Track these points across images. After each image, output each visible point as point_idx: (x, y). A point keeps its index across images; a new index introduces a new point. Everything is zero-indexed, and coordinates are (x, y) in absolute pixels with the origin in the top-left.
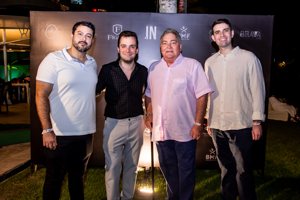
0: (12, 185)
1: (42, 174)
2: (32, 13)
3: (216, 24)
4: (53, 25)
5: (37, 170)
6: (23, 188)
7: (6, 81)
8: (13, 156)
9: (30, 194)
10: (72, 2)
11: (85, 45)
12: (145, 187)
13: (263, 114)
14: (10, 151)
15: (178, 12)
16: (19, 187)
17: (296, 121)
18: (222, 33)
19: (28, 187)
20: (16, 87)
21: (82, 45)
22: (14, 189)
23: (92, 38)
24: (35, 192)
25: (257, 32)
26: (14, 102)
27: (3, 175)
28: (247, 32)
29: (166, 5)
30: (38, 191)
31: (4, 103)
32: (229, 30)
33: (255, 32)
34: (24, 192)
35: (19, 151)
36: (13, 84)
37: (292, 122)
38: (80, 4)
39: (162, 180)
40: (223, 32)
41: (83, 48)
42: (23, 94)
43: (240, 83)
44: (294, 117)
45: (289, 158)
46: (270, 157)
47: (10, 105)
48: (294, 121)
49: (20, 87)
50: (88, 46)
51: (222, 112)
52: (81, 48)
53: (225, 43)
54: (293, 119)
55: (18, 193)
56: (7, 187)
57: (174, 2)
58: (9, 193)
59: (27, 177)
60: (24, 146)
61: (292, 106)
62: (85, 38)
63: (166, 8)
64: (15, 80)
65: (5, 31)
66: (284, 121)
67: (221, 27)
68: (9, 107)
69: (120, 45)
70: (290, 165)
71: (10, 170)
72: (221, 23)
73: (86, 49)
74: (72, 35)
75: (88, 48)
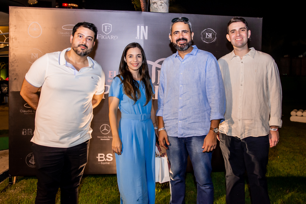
1: (23, 187)
2: (11, 8)
3: (232, 23)
4: (36, 22)
5: (16, 182)
11: (85, 48)
13: (280, 120)
15: (169, 12)
18: (238, 33)
21: (81, 49)
23: (93, 41)
29: (158, 4)
32: (245, 30)
40: (239, 31)
41: (82, 52)
43: (260, 88)
50: (88, 49)
51: (240, 118)
52: (80, 52)
53: (241, 43)
57: (166, 1)
59: (5, 191)
62: (85, 41)
67: (237, 26)
72: (238, 21)
73: (86, 52)
74: (72, 37)
75: (88, 52)
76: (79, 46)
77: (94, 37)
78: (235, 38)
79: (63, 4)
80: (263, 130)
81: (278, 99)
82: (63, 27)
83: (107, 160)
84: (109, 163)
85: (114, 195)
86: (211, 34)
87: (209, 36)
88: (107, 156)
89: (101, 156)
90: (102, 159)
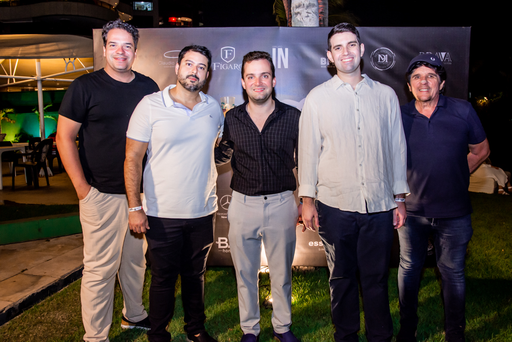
0: (75, 294)
2: (96, 32)
3: (335, 33)
8: (69, 253)
10: (136, 8)
11: (196, 80)
14: (63, 245)
15: (320, 26)
17: (507, 194)
18: (345, 50)
21: (191, 81)
23: (206, 70)
25: (445, 53)
27: (59, 280)
28: (429, 54)
29: (302, 14)
31: (41, 173)
32: (356, 44)
33: (442, 53)
35: (77, 246)
36: (54, 143)
37: (501, 195)
38: (149, 9)
39: (301, 286)
40: (347, 48)
41: (192, 86)
44: (504, 186)
45: (497, 251)
47: (51, 176)
48: (504, 192)
50: (199, 82)
52: (189, 85)
53: (351, 66)
54: (502, 190)
56: (69, 298)
57: (315, 9)
61: (500, 168)
62: (196, 70)
63: (302, 19)
65: (39, 61)
66: (488, 193)
67: (343, 39)
69: (245, 75)
70: (499, 260)
71: (68, 273)
72: (344, 31)
73: (197, 86)
74: (177, 66)
75: (200, 85)
76: (188, 77)
77: (207, 65)
78: (342, 58)
79: (170, 18)
82: (166, 55)
86: (386, 55)
87: (383, 59)
89: (222, 240)
90: (225, 245)
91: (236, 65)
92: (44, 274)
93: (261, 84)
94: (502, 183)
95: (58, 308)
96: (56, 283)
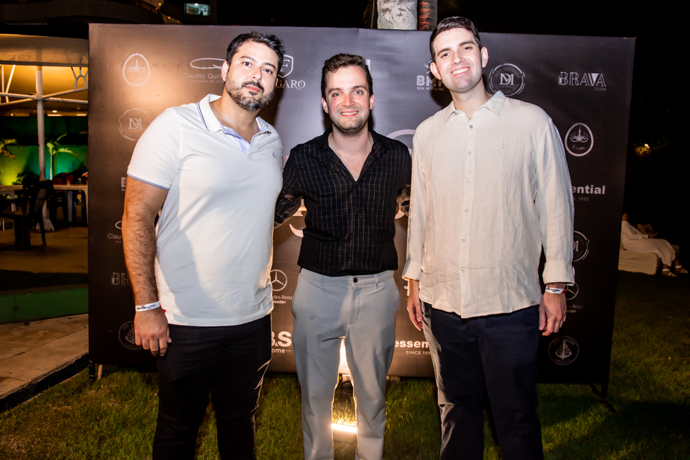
0: (48, 408)
1: (114, 386)
2: (94, 28)
3: (440, 32)
4: (139, 55)
5: (103, 375)
6: (71, 416)
7: (42, 179)
8: (53, 344)
9: (85, 431)
10: (188, 12)
11: (259, 91)
12: (340, 421)
13: (570, 267)
14: (47, 332)
15: (418, 29)
16: (61, 413)
18: (456, 55)
19: (81, 415)
20: (63, 194)
21: (250, 92)
22: (51, 418)
23: (275, 74)
24: (96, 426)
25: (597, 75)
26: (60, 225)
27: (28, 385)
28: (574, 75)
29: (393, 12)
30: (103, 424)
31: (38, 227)
32: (474, 46)
33: (592, 74)
34: (74, 425)
35: (66, 334)
36: (56, 187)
37: (666, 277)
38: (205, 14)
40: (459, 52)
41: (252, 100)
42: (79, 208)
43: (513, 188)
44: (670, 265)
45: (662, 359)
46: (620, 355)
47: (51, 231)
48: (670, 274)
49: (72, 192)
50: (264, 94)
52: (248, 100)
54: (667, 270)
55: (60, 428)
56: (36, 414)
57: (412, 5)
58: (39, 426)
59: (81, 391)
60: (76, 322)
62: (259, 73)
63: (393, 18)
64: (61, 178)
66: (648, 273)
67: (452, 38)
68: (47, 235)
69: (327, 91)
70: (665, 373)
71: (45, 375)
73: (259, 101)
74: (225, 66)
75: (264, 100)
76: (245, 85)
80: (520, 293)
81: (563, 216)
83: (280, 344)
84: (283, 351)
85: (289, 415)
86: (512, 75)
87: (507, 80)
88: (280, 336)
91: (294, 82)
92: (7, 375)
93: (353, 105)
94: (667, 261)
95: (17, 429)
96: (23, 389)
